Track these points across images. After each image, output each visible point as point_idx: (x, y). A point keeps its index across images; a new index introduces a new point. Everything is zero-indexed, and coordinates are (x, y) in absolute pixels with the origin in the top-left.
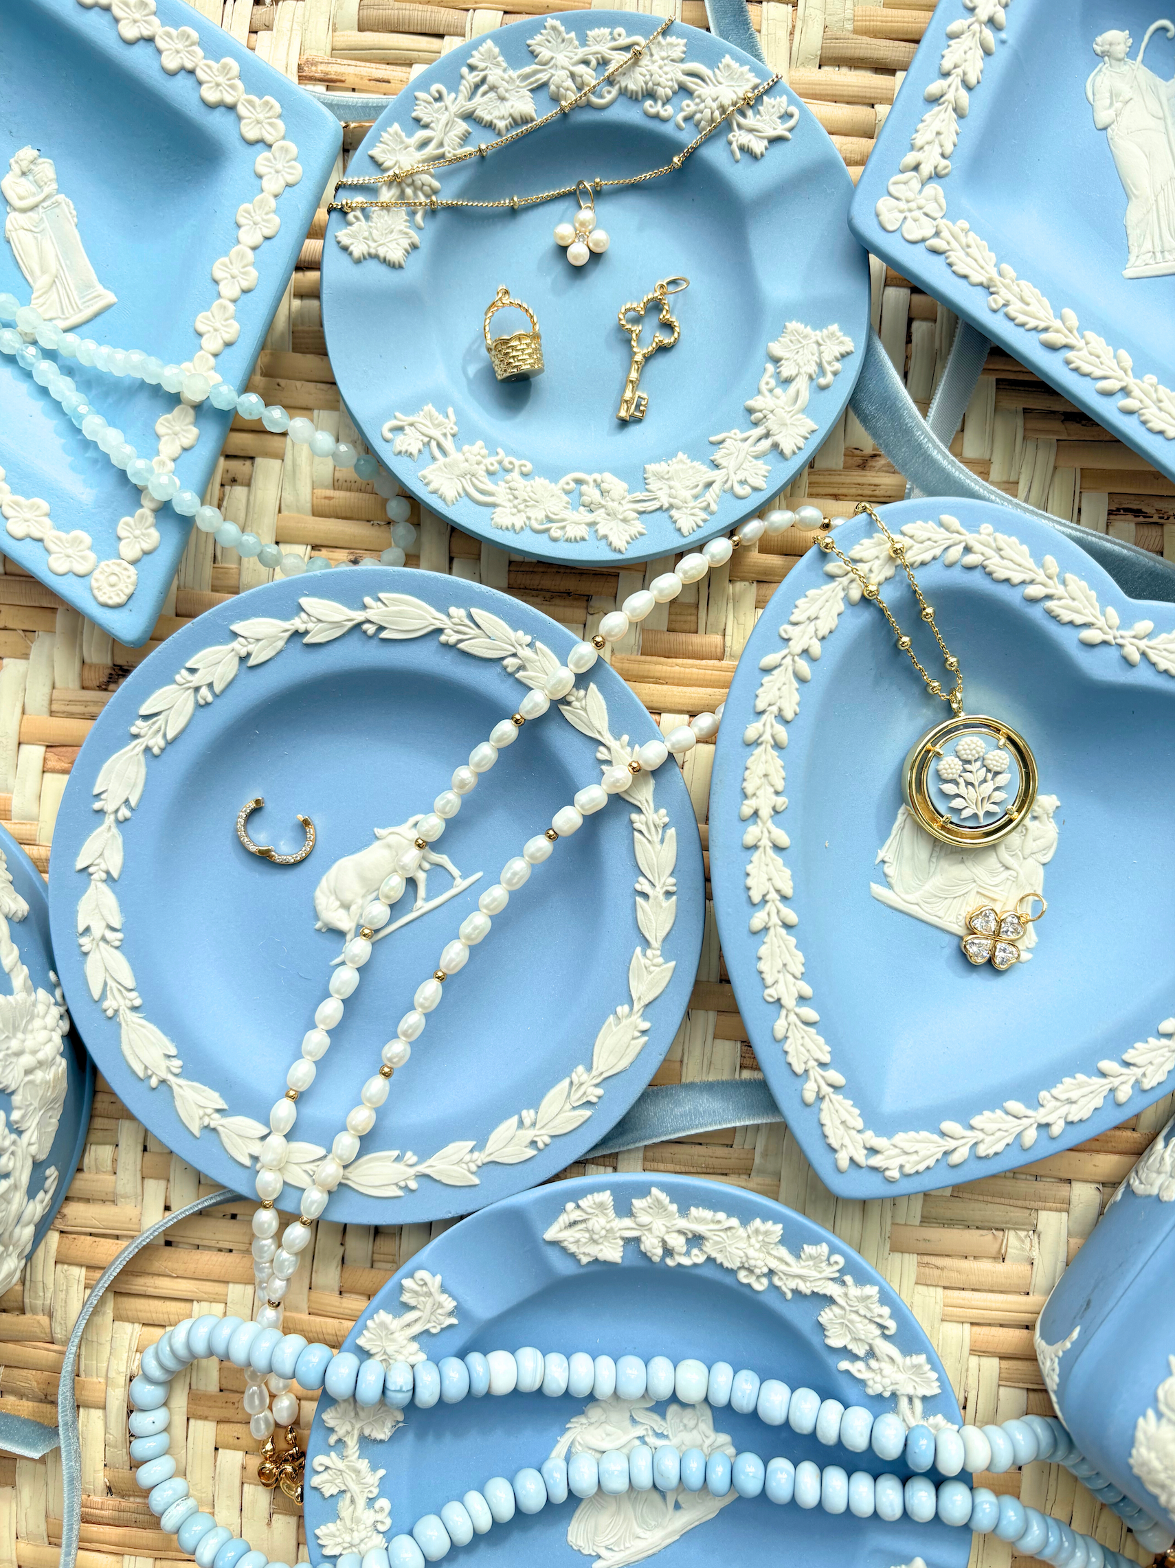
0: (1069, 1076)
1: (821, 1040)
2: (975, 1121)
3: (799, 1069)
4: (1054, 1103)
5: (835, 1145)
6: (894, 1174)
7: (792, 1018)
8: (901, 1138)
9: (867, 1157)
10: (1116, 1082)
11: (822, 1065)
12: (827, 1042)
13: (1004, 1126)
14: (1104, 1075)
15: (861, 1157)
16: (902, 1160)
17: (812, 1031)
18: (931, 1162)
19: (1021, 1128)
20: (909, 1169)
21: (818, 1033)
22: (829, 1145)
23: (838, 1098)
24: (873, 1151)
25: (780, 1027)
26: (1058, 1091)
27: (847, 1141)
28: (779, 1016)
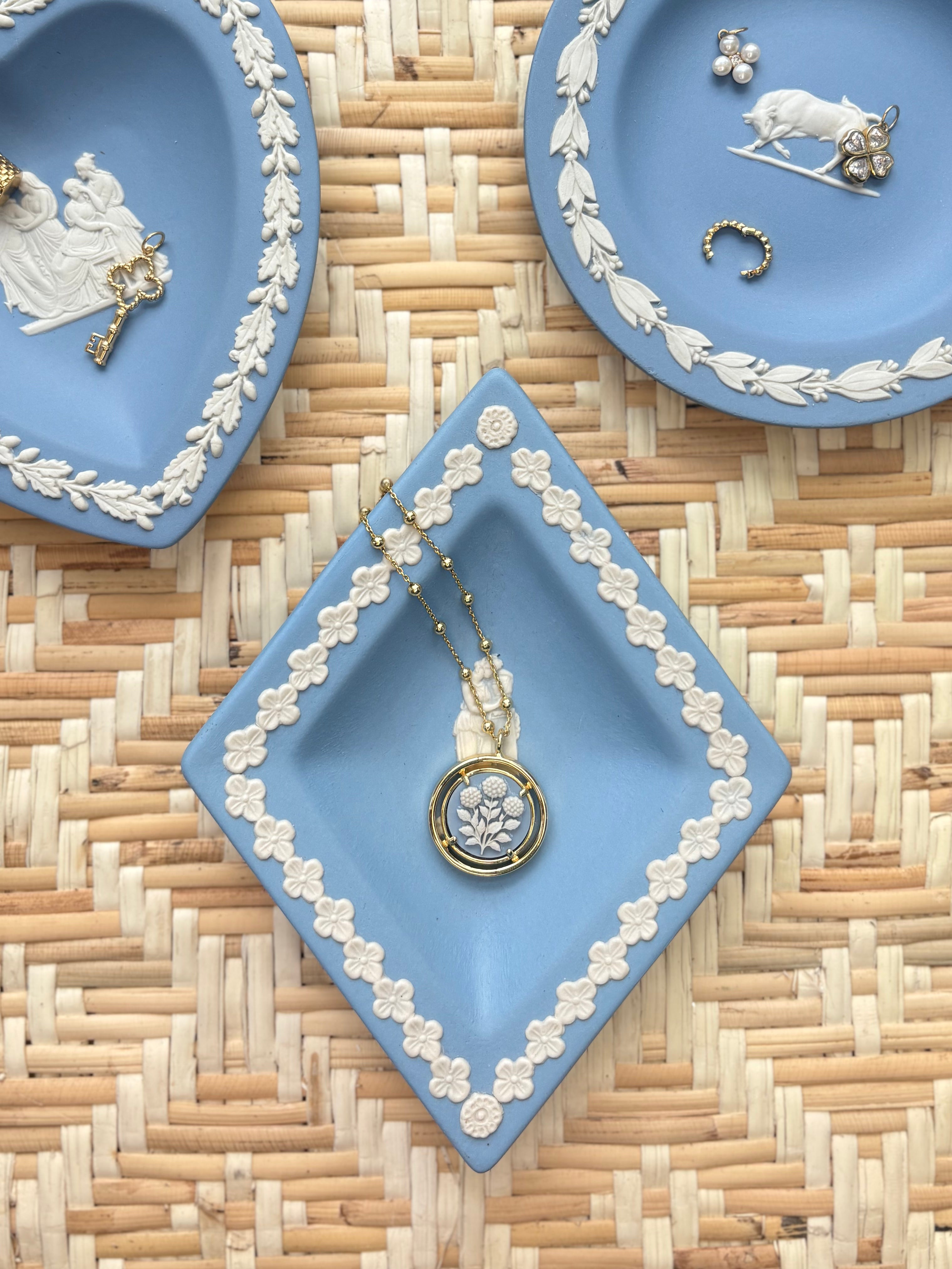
0: (237, 326)
1: (53, 462)
2: (206, 413)
3: (56, 493)
4: (243, 352)
5: (130, 517)
6: (185, 496)
7: (20, 466)
8: (169, 472)
9: (159, 504)
10: (268, 300)
11: (69, 476)
12: (59, 459)
13: (224, 399)
14: (257, 303)
15: (155, 509)
16: (182, 483)
17: (42, 461)
18: (202, 467)
19: (238, 389)
20: (192, 485)
21: (48, 459)
22: (125, 521)
23: (102, 488)
24: (158, 497)
25: (18, 479)
26: (239, 342)
27: (134, 508)
28: (11, 474)
